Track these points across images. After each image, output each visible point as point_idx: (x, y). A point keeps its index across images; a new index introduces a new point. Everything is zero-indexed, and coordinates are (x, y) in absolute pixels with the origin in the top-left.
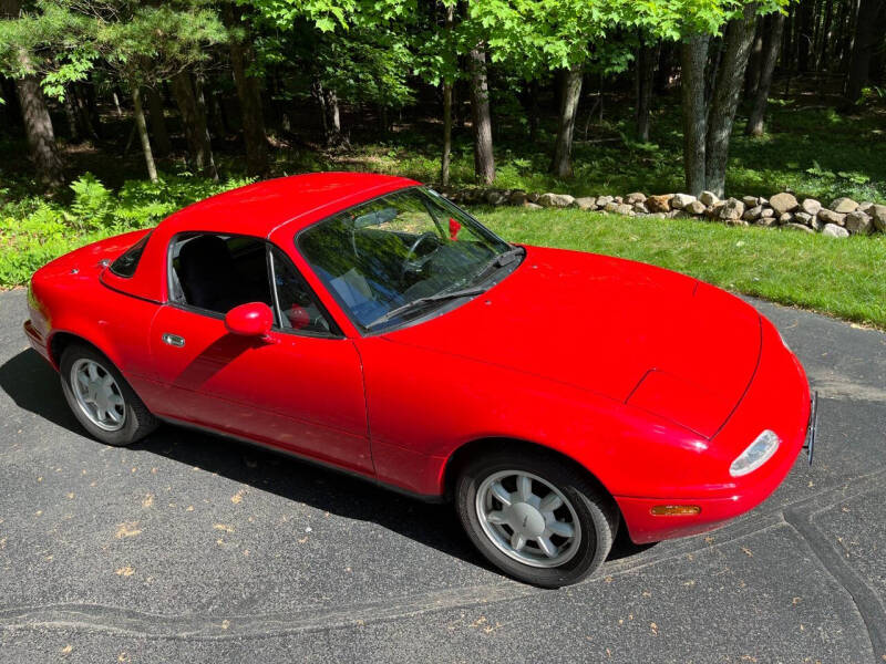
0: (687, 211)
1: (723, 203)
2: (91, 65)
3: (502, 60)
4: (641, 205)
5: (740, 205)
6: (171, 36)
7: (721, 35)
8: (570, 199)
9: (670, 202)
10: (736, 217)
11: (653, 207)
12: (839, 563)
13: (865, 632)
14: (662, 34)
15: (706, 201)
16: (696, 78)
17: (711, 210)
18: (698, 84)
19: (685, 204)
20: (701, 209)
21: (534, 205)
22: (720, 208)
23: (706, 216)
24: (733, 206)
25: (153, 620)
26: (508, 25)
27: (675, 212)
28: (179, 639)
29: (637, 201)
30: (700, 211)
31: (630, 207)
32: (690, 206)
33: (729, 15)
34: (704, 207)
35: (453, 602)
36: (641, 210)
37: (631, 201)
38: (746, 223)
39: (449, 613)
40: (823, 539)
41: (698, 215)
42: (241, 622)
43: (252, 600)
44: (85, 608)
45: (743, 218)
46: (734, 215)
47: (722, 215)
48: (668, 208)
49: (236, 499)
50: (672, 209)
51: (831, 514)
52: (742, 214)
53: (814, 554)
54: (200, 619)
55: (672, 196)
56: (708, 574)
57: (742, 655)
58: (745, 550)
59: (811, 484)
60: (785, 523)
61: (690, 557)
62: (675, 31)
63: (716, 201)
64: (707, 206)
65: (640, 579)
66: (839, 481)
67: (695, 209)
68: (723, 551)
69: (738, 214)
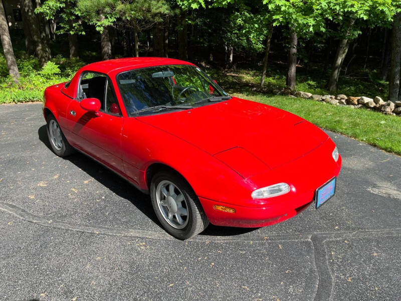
0: (366, 106)
1: (384, 103)
2: (115, 20)
3: (278, 25)
4: (344, 101)
8: (310, 95)
9: (358, 101)
10: (390, 111)
11: (349, 102)
12: (324, 262)
13: (314, 295)
14: (358, 17)
15: (376, 101)
17: (378, 106)
19: (366, 102)
20: (373, 105)
21: (293, 96)
22: (382, 105)
23: (375, 109)
24: (389, 105)
25: (28, 214)
26: (283, 8)
27: (360, 105)
28: (32, 222)
29: (342, 99)
30: (372, 106)
31: (338, 101)
32: (368, 103)
35: (137, 235)
36: (343, 103)
37: (339, 98)
38: (394, 114)
39: (132, 238)
40: (324, 251)
41: (370, 108)
42: (57, 222)
43: (65, 216)
44: (10, 205)
45: (393, 112)
47: (383, 109)
48: (356, 103)
49: (86, 182)
50: (359, 104)
51: (337, 242)
52: (393, 110)
53: (313, 256)
54: (44, 218)
55: (360, 98)
56: (254, 251)
57: (244, 285)
58: (280, 246)
59: (337, 227)
60: (310, 240)
61: (251, 242)
62: (365, 15)
63: (382, 102)
64: (376, 104)
65: (221, 245)
66: (353, 229)
67: (370, 105)
68: (269, 244)
69: (391, 109)
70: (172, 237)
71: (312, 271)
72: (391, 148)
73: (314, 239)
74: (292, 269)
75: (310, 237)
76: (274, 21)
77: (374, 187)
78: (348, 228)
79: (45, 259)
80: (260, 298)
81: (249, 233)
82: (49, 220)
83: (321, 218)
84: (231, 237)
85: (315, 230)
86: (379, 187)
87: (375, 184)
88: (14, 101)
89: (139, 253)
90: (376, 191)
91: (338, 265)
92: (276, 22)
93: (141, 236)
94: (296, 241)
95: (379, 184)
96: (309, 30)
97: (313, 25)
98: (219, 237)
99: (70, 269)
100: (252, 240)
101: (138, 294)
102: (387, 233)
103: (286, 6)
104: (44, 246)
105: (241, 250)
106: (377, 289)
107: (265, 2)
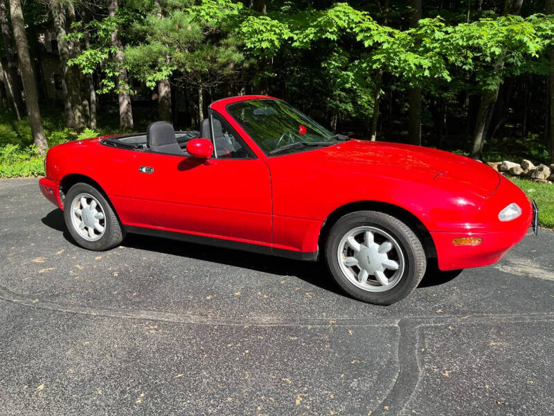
0: (510, 173)
1: (535, 168)
2: (171, 73)
3: (379, 67)
5: (547, 170)
6: (214, 60)
7: (537, 56)
9: (499, 166)
10: (543, 178)
12: (411, 352)
13: (388, 391)
15: (524, 167)
17: (526, 172)
19: (509, 168)
20: (520, 171)
22: (532, 171)
23: (522, 176)
24: (541, 169)
26: (385, 46)
28: (12, 302)
30: (519, 173)
32: (512, 169)
33: (547, 42)
34: (522, 171)
35: (150, 317)
38: (550, 182)
39: (141, 321)
40: (414, 338)
41: (516, 175)
42: (43, 301)
43: (58, 295)
45: (548, 179)
46: (541, 176)
47: (533, 176)
49: (97, 258)
50: (500, 171)
51: (436, 328)
52: (548, 176)
53: (397, 344)
54: (29, 297)
55: (501, 163)
57: (285, 377)
58: (350, 332)
59: (440, 311)
60: (396, 325)
62: (497, 47)
63: (531, 166)
64: (524, 169)
66: (464, 313)
67: (515, 172)
68: (334, 329)
69: (545, 176)
71: (390, 362)
73: (401, 324)
74: (361, 359)
75: (398, 321)
76: (375, 62)
77: (505, 264)
78: (457, 312)
79: (14, 342)
80: (306, 393)
82: (34, 299)
83: (419, 300)
85: (408, 313)
86: (512, 265)
87: (507, 261)
88: (33, 174)
89: (145, 338)
90: (508, 269)
91: (432, 355)
92: (377, 63)
93: (154, 318)
94: (376, 326)
95: (513, 261)
96: (423, 74)
97: (429, 68)
99: (43, 355)
101: (129, 385)
102: (515, 319)
103: (389, 43)
104: (19, 327)
105: (293, 336)
106: (487, 386)
107: (358, 39)
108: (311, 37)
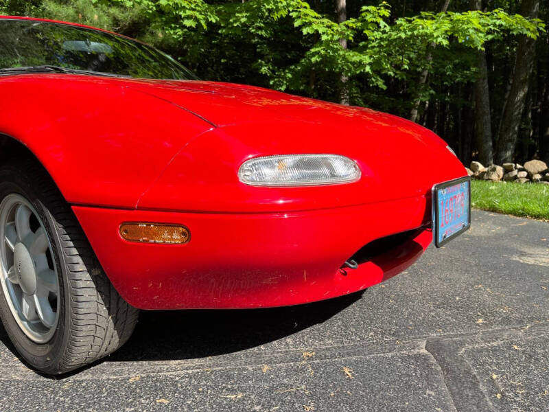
3: (318, 60)
5: (500, 169)
7: (483, 49)
10: (497, 178)
12: (480, 403)
15: (474, 168)
16: (484, 113)
17: (477, 174)
18: (486, 117)
22: (484, 173)
23: (473, 178)
26: (324, 38)
33: (490, 37)
34: (472, 173)
38: (505, 182)
45: (502, 179)
46: (494, 176)
47: (486, 177)
51: (495, 350)
52: (501, 176)
53: (444, 388)
56: (271, 390)
58: (346, 371)
59: (481, 321)
60: (424, 351)
61: (266, 369)
62: (444, 38)
63: (481, 168)
64: (474, 172)
65: (175, 384)
66: (520, 322)
68: (316, 368)
69: (499, 176)
70: (31, 372)
72: (523, 209)
73: (434, 347)
75: (424, 344)
76: (313, 55)
77: (523, 255)
78: (507, 320)
81: (262, 347)
83: (438, 306)
84: (209, 360)
85: (431, 327)
86: (531, 255)
87: (522, 252)
92: (316, 57)
94: (390, 355)
95: (528, 251)
96: (364, 70)
97: (370, 64)
98: (173, 363)
100: (270, 362)
105: (233, 391)
107: (296, 24)
108: (243, 20)
